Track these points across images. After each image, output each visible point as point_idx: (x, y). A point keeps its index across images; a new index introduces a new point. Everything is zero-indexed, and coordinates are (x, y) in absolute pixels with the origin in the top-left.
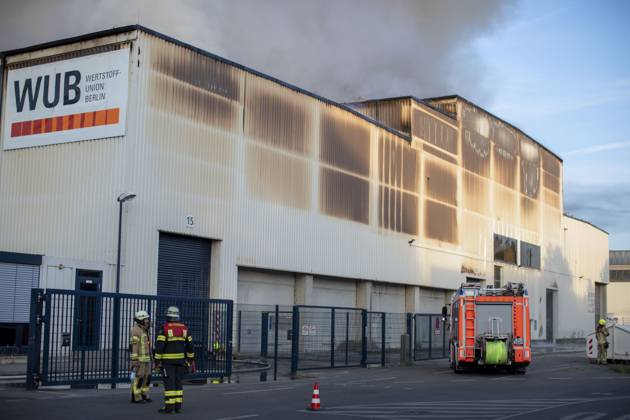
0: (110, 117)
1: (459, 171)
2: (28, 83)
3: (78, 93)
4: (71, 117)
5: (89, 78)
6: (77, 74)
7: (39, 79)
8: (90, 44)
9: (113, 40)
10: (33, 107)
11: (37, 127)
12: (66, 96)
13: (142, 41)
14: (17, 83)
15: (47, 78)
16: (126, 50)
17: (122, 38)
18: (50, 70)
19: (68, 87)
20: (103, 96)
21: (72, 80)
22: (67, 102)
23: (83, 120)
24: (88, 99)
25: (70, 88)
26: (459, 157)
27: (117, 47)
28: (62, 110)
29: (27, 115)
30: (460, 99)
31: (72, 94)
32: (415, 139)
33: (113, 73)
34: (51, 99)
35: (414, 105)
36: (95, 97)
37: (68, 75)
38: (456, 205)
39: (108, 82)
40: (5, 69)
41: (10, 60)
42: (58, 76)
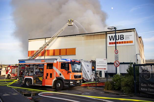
0: (131, 42)
3: (123, 38)
4: (122, 42)
5: (125, 36)
6: (123, 35)
7: (114, 36)
8: (125, 31)
9: (130, 30)
12: (121, 39)
13: (135, 31)
16: (133, 32)
19: (121, 37)
20: (129, 39)
23: (125, 42)
24: (125, 39)
25: (122, 37)
27: (131, 31)
29: (112, 41)
31: (122, 38)
33: (131, 35)
36: (127, 39)
37: (121, 35)
40: (106, 34)
41: (107, 33)
42: (119, 36)
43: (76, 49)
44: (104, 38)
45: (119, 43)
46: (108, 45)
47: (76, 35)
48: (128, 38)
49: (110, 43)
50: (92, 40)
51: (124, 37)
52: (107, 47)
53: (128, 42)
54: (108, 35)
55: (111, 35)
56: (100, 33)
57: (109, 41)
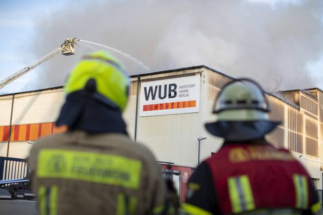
0: (191, 104)
1: (319, 123)
2: (151, 88)
3: (175, 93)
4: (173, 104)
5: (180, 87)
6: (175, 86)
7: (156, 87)
8: (181, 73)
9: (192, 71)
10: (153, 98)
11: (156, 107)
12: (170, 95)
13: (205, 72)
14: (145, 88)
15: (160, 86)
16: (199, 76)
17: (196, 71)
18: (162, 83)
19: (170, 90)
20: (188, 95)
21: (173, 88)
22: (170, 96)
23: (178, 105)
24: (180, 96)
25: (172, 91)
26: (318, 117)
27: (194, 74)
28: (167, 100)
29: (151, 102)
31: (173, 94)
32: (301, 109)
33: (193, 86)
34: (162, 95)
35: (301, 94)
36: (184, 95)
37: (170, 85)
38: (317, 138)
39: (190, 89)
40: (139, 81)
41: (142, 78)
42: (166, 86)
45: (164, 106)
46: (141, 113)
48: (185, 92)
49: (146, 108)
51: (178, 90)
53: (184, 105)
54: (143, 85)
55: (148, 85)
57: (143, 102)
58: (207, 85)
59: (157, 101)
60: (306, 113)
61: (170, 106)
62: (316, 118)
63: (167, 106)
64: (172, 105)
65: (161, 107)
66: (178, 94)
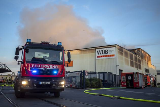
0: (113, 55)
1: (141, 59)
2: (99, 51)
3: (108, 52)
5: (109, 51)
6: (107, 50)
7: (101, 51)
8: (109, 46)
9: (113, 46)
10: (100, 54)
13: (117, 46)
14: (98, 51)
15: (102, 51)
16: (115, 47)
17: (114, 46)
18: (103, 49)
21: (107, 51)
22: (106, 53)
23: (109, 56)
25: (106, 52)
26: (141, 57)
27: (113, 47)
28: (105, 54)
29: (99, 55)
30: (140, 49)
31: (107, 53)
33: (113, 50)
34: (103, 53)
35: (137, 50)
36: (110, 53)
37: (106, 50)
38: (141, 64)
39: (112, 51)
40: (95, 49)
41: (96, 48)
42: (104, 50)
43: (73, 62)
44: (93, 53)
45: (104, 56)
46: (97, 58)
47: (73, 50)
48: (111, 52)
49: (98, 57)
50: (85, 54)
51: (108, 51)
52: (96, 60)
53: (111, 56)
54: (97, 50)
55: (98, 50)
56: (91, 49)
57: (97, 55)
58: (117, 50)
59: (102, 55)
60: (138, 56)
61: (106, 56)
62: (140, 58)
63: (105, 56)
64: (107, 56)
65: (103, 56)
66: (108, 53)
